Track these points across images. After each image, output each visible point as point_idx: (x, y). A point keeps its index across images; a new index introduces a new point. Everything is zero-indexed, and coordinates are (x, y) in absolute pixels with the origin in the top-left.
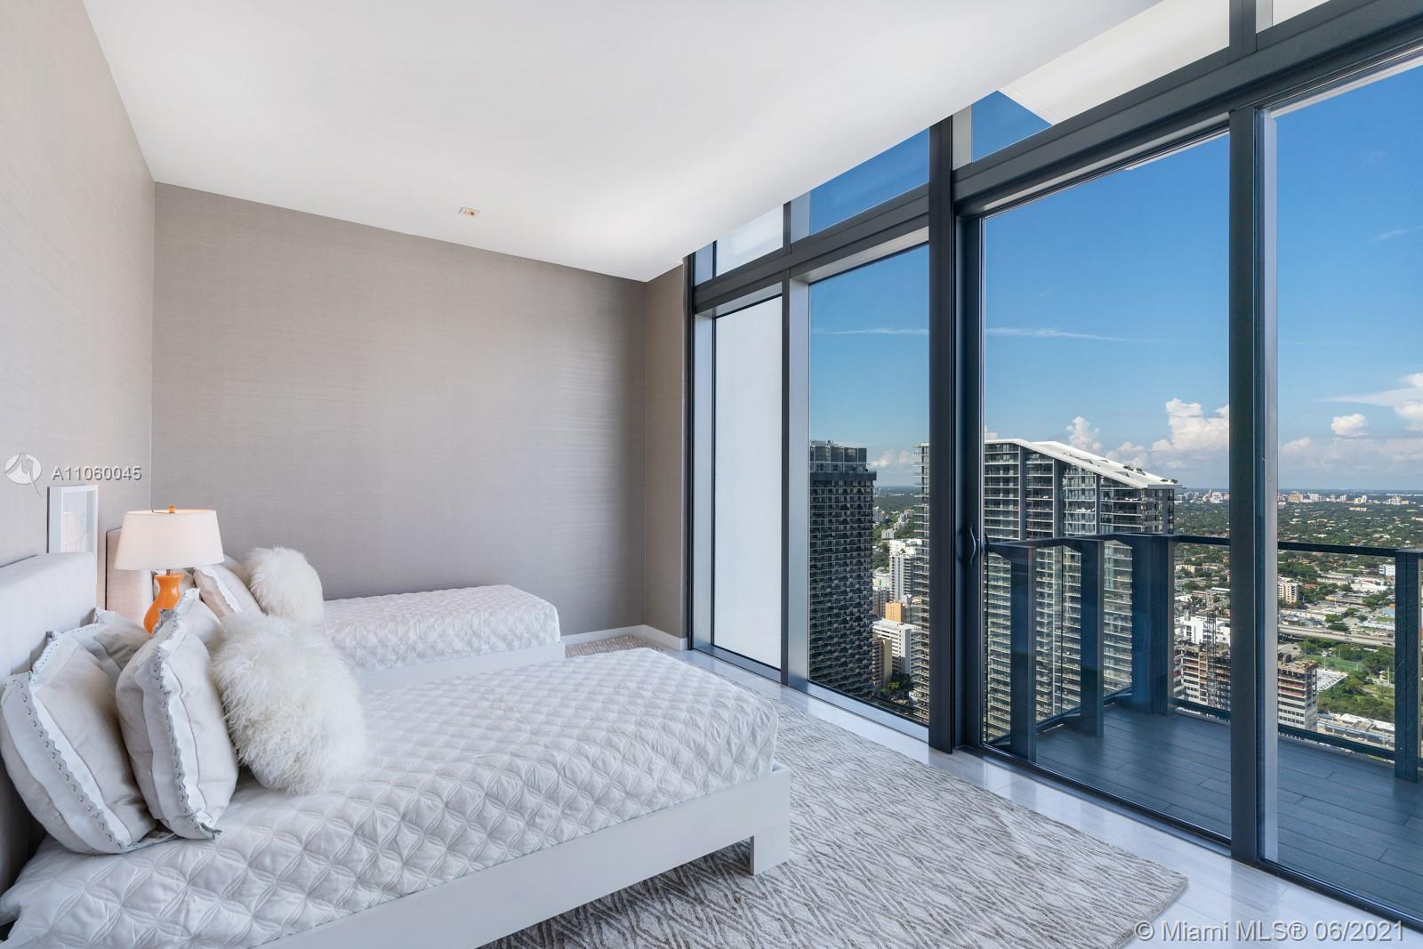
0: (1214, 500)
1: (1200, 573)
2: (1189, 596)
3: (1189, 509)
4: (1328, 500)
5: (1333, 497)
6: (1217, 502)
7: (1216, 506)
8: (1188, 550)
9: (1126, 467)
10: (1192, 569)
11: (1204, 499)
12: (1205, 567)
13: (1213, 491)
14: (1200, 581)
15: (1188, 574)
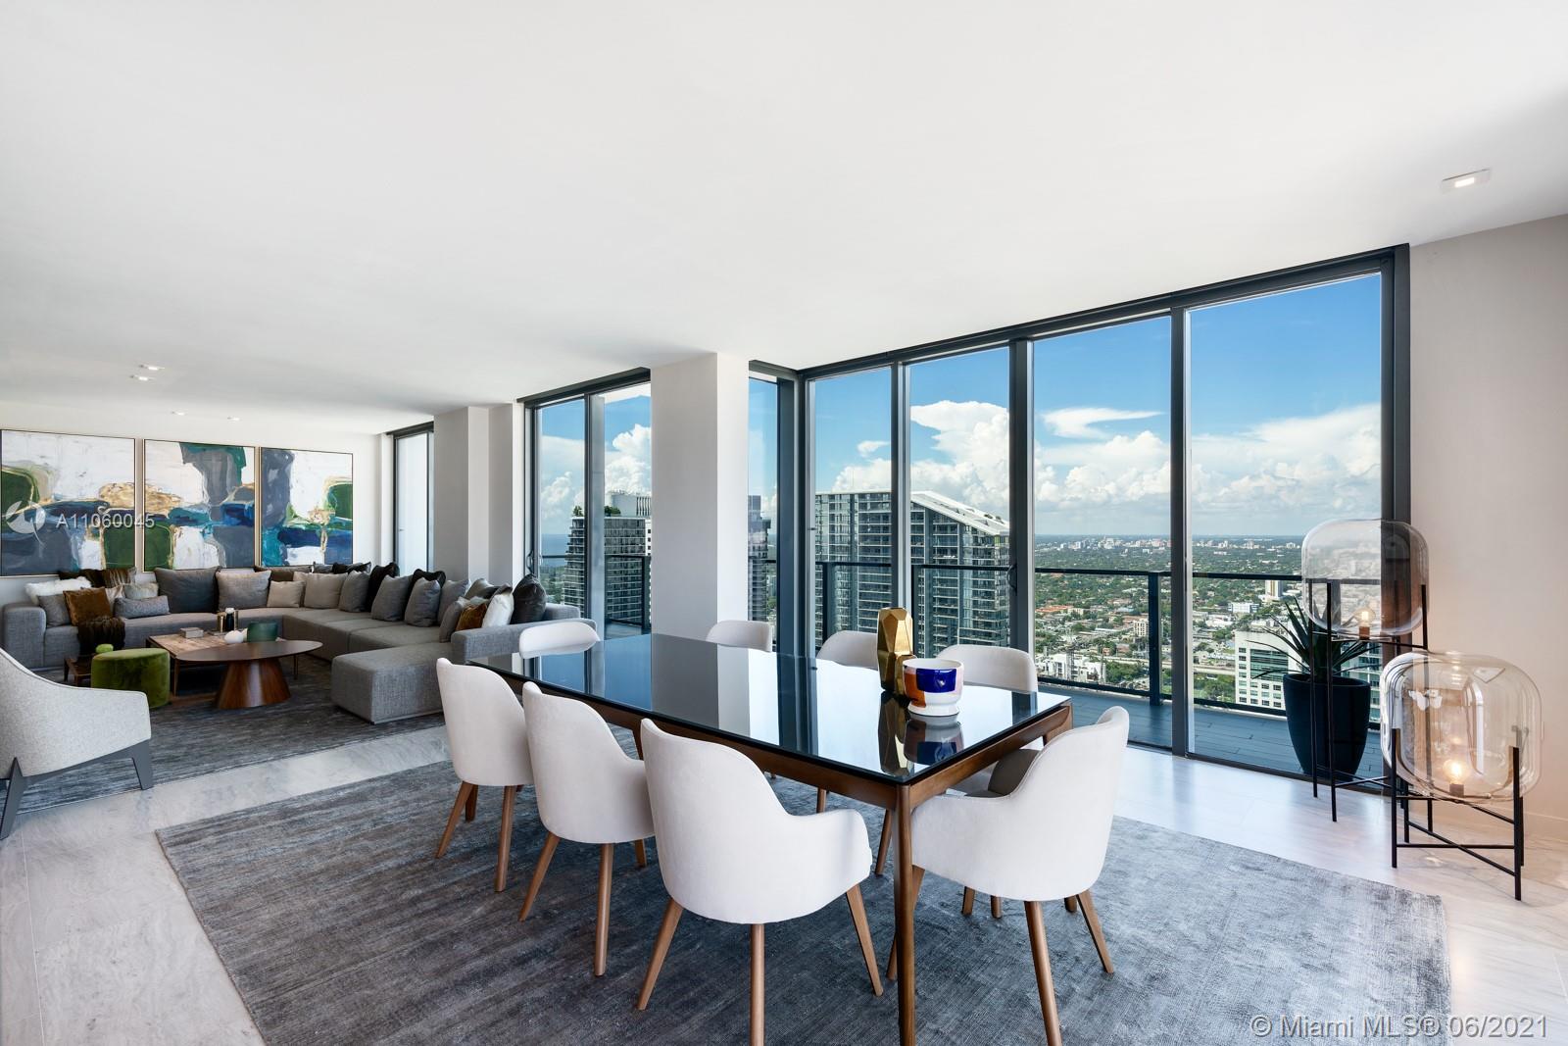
0: (1107, 547)
1: (1087, 616)
2: (1074, 637)
3: (1086, 555)
4: (1198, 545)
5: (1202, 542)
6: (1110, 548)
7: (1109, 552)
8: (1080, 594)
9: (986, 516)
10: (1081, 611)
11: (1099, 545)
12: (1092, 610)
13: (1109, 537)
14: (1085, 622)
15: (1075, 615)
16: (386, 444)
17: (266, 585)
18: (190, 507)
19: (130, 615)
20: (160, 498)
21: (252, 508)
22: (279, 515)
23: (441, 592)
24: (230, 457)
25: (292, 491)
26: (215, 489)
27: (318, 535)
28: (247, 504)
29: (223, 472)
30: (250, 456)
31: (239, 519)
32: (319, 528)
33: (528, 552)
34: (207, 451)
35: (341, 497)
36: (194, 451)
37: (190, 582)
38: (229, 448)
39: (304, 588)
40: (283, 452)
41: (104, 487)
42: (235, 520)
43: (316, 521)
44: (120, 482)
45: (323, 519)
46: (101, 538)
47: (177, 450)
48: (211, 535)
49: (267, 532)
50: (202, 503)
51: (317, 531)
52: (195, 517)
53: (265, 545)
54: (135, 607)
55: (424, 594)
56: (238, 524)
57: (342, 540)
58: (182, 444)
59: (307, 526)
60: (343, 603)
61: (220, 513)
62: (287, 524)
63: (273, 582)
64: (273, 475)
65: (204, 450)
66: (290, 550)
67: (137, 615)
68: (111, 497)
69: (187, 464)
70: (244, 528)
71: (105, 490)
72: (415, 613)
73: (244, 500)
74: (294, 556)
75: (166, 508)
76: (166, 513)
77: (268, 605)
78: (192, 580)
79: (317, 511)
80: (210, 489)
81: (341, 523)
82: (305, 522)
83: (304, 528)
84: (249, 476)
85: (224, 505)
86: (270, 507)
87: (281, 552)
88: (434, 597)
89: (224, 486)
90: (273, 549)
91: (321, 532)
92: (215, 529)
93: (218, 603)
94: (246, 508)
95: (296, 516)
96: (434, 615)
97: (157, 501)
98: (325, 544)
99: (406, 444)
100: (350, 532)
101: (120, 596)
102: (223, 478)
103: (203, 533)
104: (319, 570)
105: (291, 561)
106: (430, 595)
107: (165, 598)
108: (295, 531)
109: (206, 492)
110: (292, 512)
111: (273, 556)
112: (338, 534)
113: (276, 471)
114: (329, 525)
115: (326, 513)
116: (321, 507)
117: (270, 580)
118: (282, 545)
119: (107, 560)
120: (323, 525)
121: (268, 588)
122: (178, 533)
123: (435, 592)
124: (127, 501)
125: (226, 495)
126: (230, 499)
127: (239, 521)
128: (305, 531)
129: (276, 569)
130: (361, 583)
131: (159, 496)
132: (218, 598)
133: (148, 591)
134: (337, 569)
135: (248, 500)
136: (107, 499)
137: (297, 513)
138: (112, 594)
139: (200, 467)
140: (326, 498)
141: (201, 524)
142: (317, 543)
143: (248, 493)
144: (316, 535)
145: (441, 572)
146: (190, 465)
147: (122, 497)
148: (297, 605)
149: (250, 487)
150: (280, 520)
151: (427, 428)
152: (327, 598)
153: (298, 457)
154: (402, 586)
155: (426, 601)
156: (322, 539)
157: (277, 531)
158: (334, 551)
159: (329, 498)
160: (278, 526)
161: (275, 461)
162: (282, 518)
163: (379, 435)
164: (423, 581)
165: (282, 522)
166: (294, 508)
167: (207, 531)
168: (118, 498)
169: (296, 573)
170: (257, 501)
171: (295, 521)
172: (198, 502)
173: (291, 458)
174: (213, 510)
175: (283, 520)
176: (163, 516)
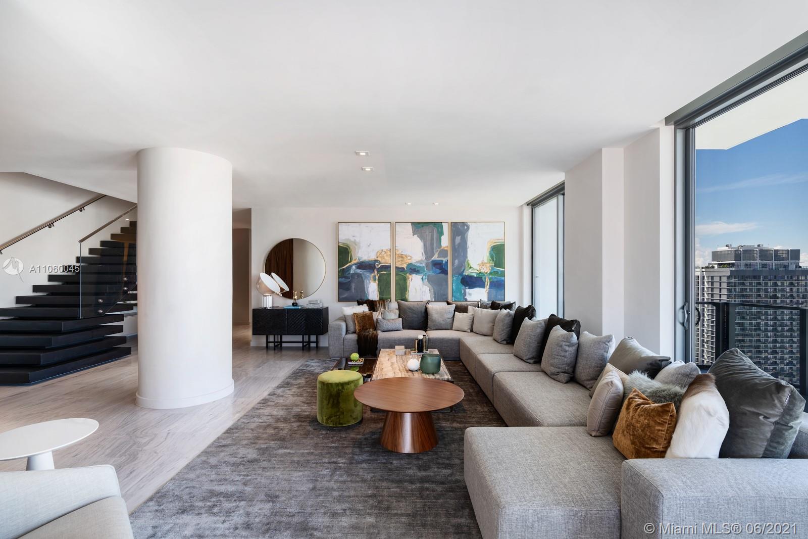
16: (527, 211)
17: (453, 314)
18: (416, 262)
19: (382, 329)
20: (402, 257)
21: (447, 262)
22: (461, 267)
23: (579, 346)
24: (435, 229)
25: (468, 250)
26: (428, 252)
27: (484, 280)
28: (444, 260)
29: (432, 240)
30: (446, 228)
31: (440, 270)
32: (484, 275)
33: (680, 303)
34: (424, 227)
35: (498, 253)
36: (418, 227)
37: (414, 310)
38: (435, 224)
39: (473, 318)
40: (464, 224)
41: (378, 252)
42: (438, 271)
43: (483, 271)
44: (385, 249)
45: (486, 270)
46: (377, 281)
47: (409, 228)
48: (426, 280)
49: (455, 278)
50: (422, 260)
51: (483, 277)
52: (419, 269)
53: (454, 287)
54: (385, 325)
55: (561, 346)
56: (440, 273)
57: (498, 285)
58: (413, 224)
59: (477, 274)
60: (495, 334)
61: (430, 266)
62: (466, 273)
63: (456, 312)
64: (458, 239)
65: (423, 226)
66: (468, 291)
67: (386, 329)
68: (381, 257)
69: (415, 236)
70: (442, 275)
71: (379, 254)
72: (552, 365)
73: (443, 257)
74: (470, 294)
75: (405, 263)
76: (405, 266)
77: (453, 329)
78: (414, 309)
79: (483, 264)
80: (426, 251)
81: (497, 272)
82: (477, 271)
83: (475, 275)
84: (445, 241)
85: (433, 261)
86: (456, 261)
87: (463, 292)
88: (572, 350)
89: (432, 249)
90: (459, 290)
91: (485, 279)
92: (428, 276)
93: (427, 325)
94: (444, 262)
95: (471, 268)
96: (570, 370)
97: (401, 259)
98: (488, 287)
99: (540, 210)
100: (503, 278)
101: (380, 317)
102: (432, 244)
103: (422, 278)
104: (484, 306)
105: (468, 297)
106: (567, 348)
107: (401, 319)
108: (471, 277)
109: (424, 253)
110: (469, 265)
111: (458, 294)
112: (495, 280)
113: (459, 237)
114: (491, 273)
115: (488, 265)
116: (486, 261)
117: (455, 311)
118: (463, 287)
119: (380, 295)
120: (487, 273)
121: (454, 316)
122: (410, 279)
123: (571, 345)
124: (386, 260)
125: (433, 255)
126: (436, 257)
127: (440, 271)
128: (476, 277)
129: (459, 303)
130: (508, 321)
131: (401, 256)
132: (427, 322)
133: (393, 314)
134: (494, 306)
135: (444, 258)
136: (379, 259)
137: (472, 266)
138: (376, 315)
139: (421, 237)
140: (488, 254)
141: (421, 273)
142: (483, 286)
143: (444, 253)
144: (482, 281)
145: (576, 321)
146: (416, 236)
147: (385, 257)
148: (469, 331)
149: (446, 249)
150: (462, 270)
151: (559, 190)
152: (485, 328)
153: (472, 226)
154: (539, 331)
155: (563, 354)
156: (486, 283)
157: (460, 277)
158: (494, 291)
159: (490, 254)
160: (461, 274)
161: (459, 230)
162: (463, 269)
163: (522, 206)
164: (558, 332)
165: (463, 272)
166: (470, 262)
167: (424, 277)
168: (384, 258)
169: (469, 306)
170: (450, 258)
171: (471, 270)
172: (420, 259)
173: (468, 228)
174: (427, 264)
175: (464, 270)
176: (403, 268)
